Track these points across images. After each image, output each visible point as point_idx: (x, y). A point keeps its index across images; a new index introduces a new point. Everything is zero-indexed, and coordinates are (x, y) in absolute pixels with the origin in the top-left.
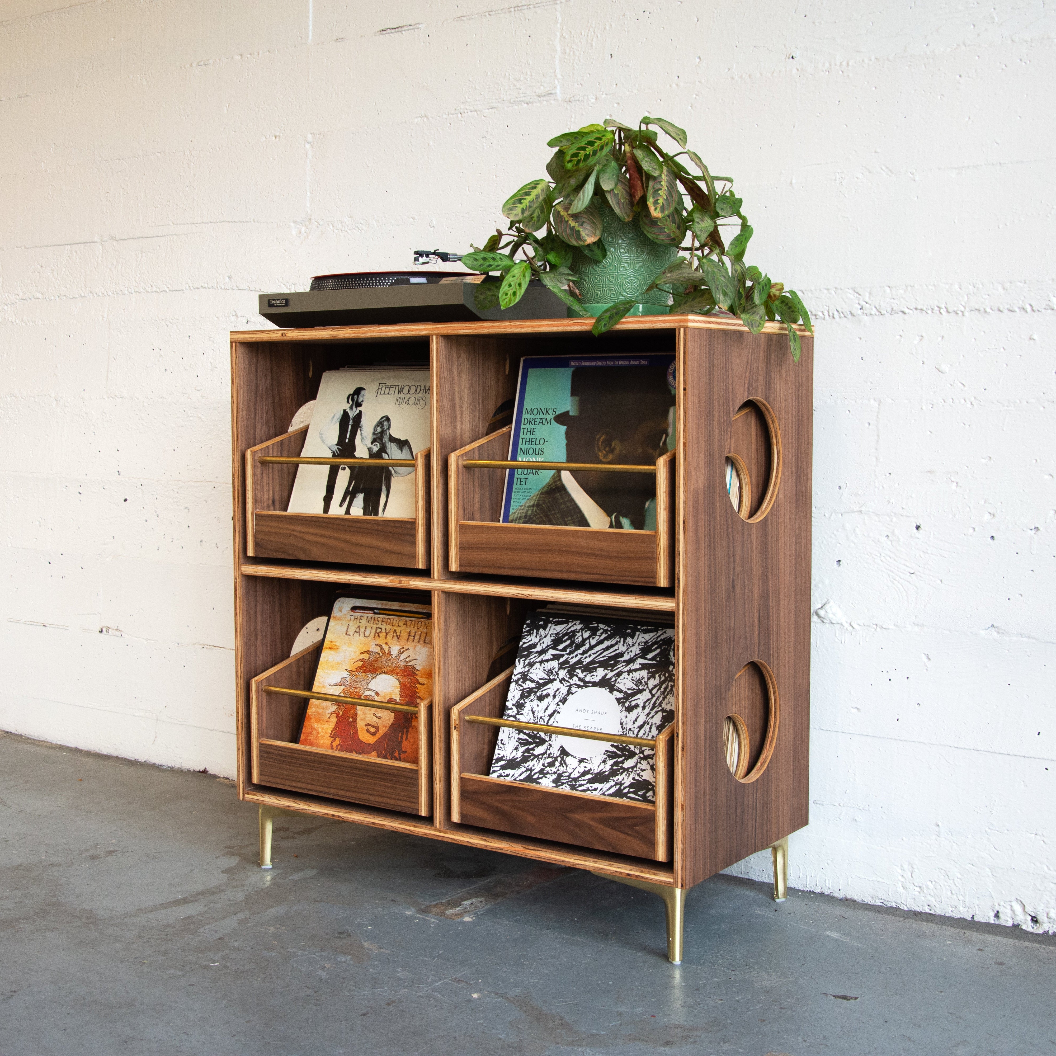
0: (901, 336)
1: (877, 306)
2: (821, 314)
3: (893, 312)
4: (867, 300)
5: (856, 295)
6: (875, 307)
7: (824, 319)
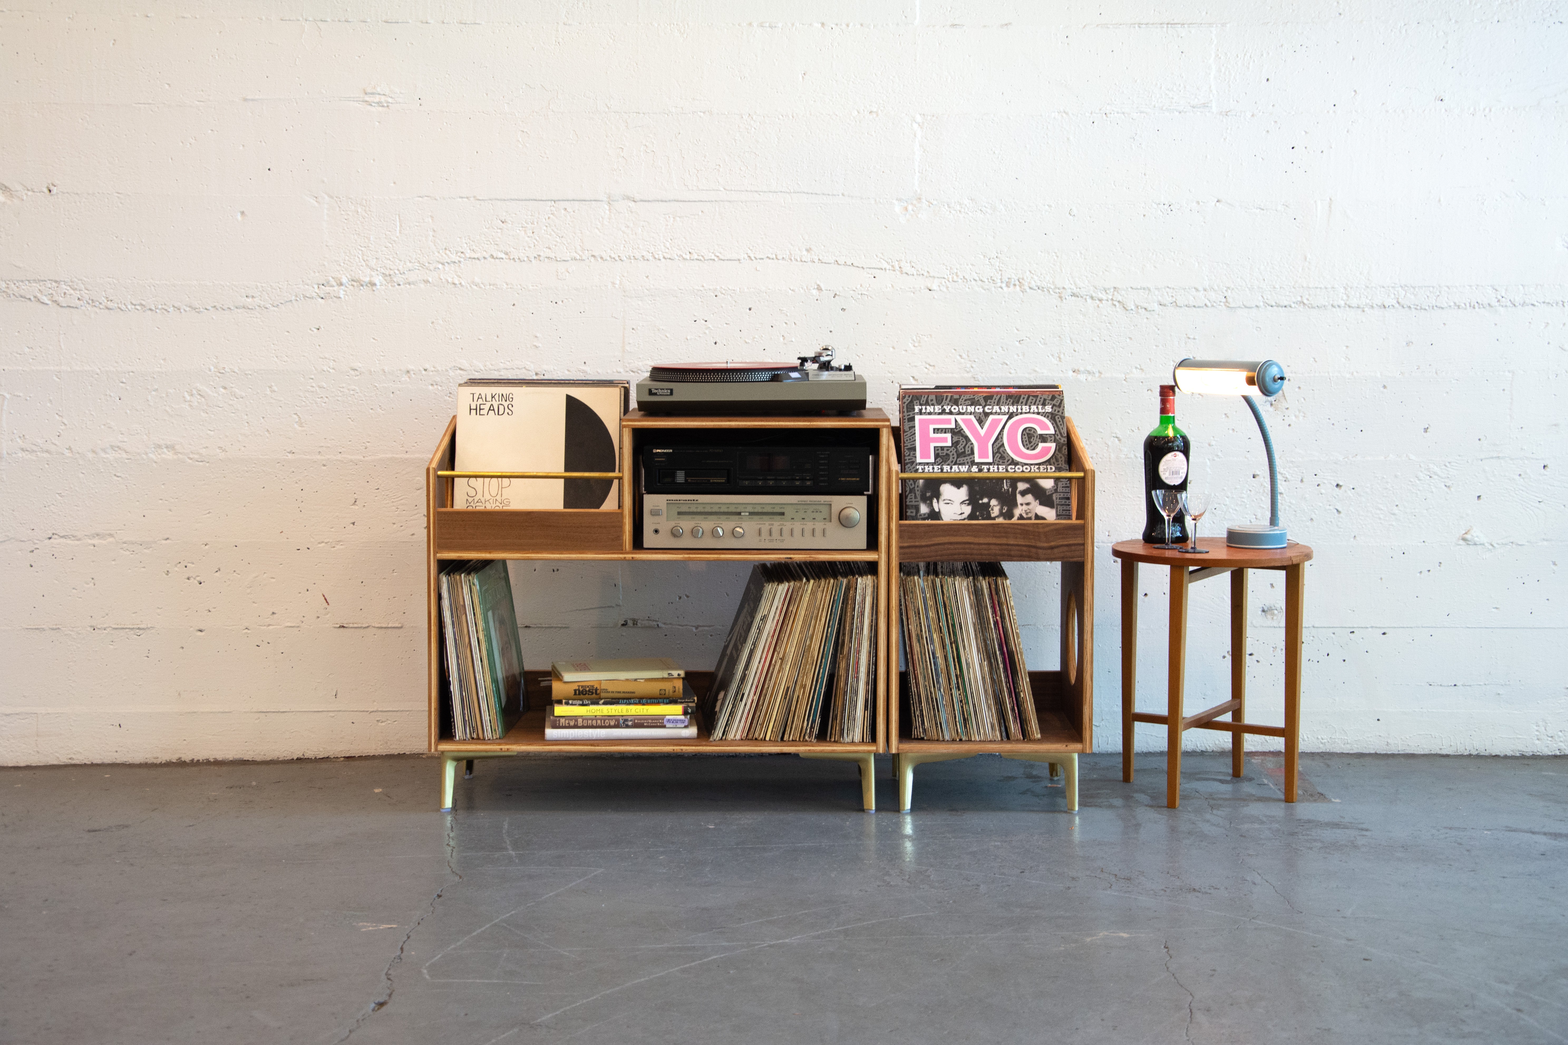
0: (1530, 323)
1: (1512, 300)
2: (1463, 305)
3: (1524, 304)
4: (1503, 295)
5: (1494, 291)
6: (1510, 300)
7: (1466, 309)
